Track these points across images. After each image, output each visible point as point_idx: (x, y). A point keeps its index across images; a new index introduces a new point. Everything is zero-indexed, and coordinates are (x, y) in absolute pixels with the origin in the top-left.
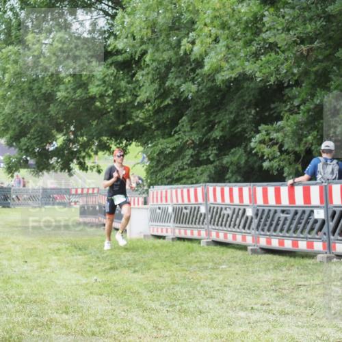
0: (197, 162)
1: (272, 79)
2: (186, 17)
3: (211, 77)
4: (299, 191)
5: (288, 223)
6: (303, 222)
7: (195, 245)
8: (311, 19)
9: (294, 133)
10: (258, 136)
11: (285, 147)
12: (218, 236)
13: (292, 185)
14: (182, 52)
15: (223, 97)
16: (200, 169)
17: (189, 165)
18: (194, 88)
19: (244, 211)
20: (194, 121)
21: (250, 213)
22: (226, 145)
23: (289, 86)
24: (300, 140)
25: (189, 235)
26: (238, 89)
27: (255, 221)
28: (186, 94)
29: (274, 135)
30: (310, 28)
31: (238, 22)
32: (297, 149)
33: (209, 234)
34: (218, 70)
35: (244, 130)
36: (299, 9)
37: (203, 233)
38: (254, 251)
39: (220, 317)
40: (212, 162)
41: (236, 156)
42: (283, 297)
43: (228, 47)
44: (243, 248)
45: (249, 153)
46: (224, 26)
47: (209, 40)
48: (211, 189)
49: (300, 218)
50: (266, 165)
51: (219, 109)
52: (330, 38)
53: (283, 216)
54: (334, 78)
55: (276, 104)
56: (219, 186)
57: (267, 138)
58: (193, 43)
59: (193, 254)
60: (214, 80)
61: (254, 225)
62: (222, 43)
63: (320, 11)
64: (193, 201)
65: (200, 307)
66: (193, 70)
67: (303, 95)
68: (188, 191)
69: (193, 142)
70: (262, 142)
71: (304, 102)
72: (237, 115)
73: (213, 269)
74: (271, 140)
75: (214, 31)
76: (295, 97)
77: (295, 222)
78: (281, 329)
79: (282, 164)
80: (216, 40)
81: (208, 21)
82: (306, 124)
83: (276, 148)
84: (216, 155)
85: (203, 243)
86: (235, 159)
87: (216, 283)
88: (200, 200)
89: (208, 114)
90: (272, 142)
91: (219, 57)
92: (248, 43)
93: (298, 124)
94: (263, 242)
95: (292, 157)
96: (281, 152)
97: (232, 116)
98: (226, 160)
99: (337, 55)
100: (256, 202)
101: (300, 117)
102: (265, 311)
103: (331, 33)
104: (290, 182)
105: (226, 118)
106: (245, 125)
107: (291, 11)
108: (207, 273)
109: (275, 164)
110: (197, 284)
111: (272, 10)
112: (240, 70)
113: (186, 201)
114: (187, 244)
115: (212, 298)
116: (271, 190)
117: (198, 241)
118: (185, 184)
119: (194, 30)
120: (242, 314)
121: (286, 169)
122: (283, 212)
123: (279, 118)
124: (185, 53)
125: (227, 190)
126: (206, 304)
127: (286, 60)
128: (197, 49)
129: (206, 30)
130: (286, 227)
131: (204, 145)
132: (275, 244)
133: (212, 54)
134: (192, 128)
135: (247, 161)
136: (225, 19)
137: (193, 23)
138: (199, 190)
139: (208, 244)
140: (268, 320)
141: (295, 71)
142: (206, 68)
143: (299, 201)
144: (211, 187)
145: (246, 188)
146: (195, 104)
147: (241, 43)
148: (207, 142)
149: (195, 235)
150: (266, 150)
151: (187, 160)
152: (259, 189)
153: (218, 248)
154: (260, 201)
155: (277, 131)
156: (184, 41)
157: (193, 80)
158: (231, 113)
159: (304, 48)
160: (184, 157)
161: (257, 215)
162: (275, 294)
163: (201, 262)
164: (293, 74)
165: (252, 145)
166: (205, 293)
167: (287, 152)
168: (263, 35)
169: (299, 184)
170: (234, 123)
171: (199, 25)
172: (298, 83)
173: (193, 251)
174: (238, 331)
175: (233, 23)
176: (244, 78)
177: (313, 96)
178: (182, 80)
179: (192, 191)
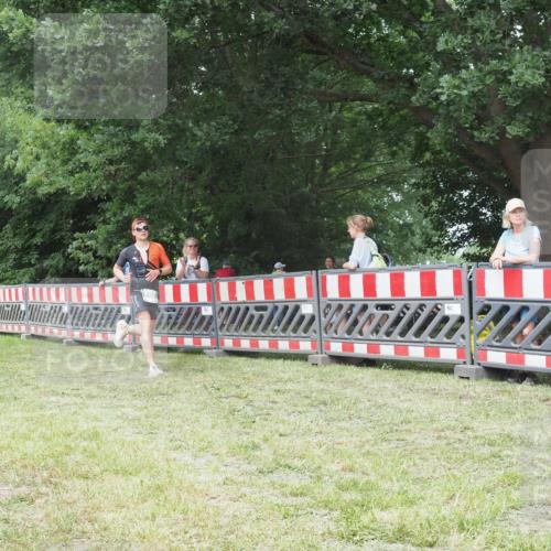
0: (19, 265)
1: (84, 194)
2: (10, 136)
3: (33, 190)
4: (108, 290)
5: (99, 318)
6: (112, 317)
7: (16, 339)
8: (118, 144)
9: (106, 240)
10: (74, 243)
11: (99, 253)
12: (36, 330)
13: (103, 286)
14: (6, 167)
15: (44, 208)
16: (22, 271)
17: (12, 268)
18: (17, 199)
19: (61, 308)
20: (17, 228)
21: (65, 309)
22: (46, 250)
23: (100, 200)
24: (110, 247)
25: (10, 330)
26: (57, 202)
27: (70, 317)
28: (10, 204)
29: (89, 243)
30: (117, 152)
31: (57, 142)
32: (109, 255)
33: (28, 329)
34: (39, 184)
35: (62, 238)
36: (109, 135)
37: (23, 328)
38: (69, 343)
39: (32, 402)
40: (33, 265)
41: (55, 260)
42: (91, 382)
43: (48, 165)
44: (60, 341)
45: (67, 257)
46: (44, 146)
47: (31, 158)
48: (30, 289)
49: (110, 315)
50: (82, 268)
51: (40, 219)
52: (135, 162)
53: (94, 312)
54: (138, 195)
55: (92, 216)
56: (37, 287)
57: (82, 245)
58: (16, 159)
59: (13, 347)
60: (35, 193)
61: (69, 321)
62: (43, 161)
63: (126, 138)
64: (14, 299)
65: (16, 394)
66: (17, 184)
67: (114, 209)
68: (10, 291)
69: (16, 247)
70: (79, 248)
71: (115, 215)
72: (56, 225)
73: (30, 359)
74: (86, 247)
75: (35, 149)
76: (108, 210)
77: (105, 318)
78: (87, 411)
79: (96, 268)
80: (38, 158)
81: (30, 140)
82: (116, 233)
83: (90, 254)
84: (38, 259)
85: (23, 337)
86: (54, 263)
87: (32, 372)
88: (21, 299)
89: (30, 223)
90: (87, 249)
91: (40, 173)
92: (65, 162)
93: (108, 233)
94: (77, 334)
95: (105, 261)
96: (95, 257)
97: (52, 225)
98: (46, 263)
99: (140, 177)
100: (70, 300)
101: (110, 227)
102: (75, 396)
103: (135, 157)
104: (101, 283)
105: (46, 226)
106: (63, 234)
107: (100, 136)
108: (24, 364)
109: (90, 267)
110: (14, 373)
111: (85, 134)
112: (57, 186)
113: (8, 300)
114: (8, 337)
115: (27, 385)
116: (84, 291)
117: (18, 335)
118: (8, 284)
119: (16, 148)
120: (53, 399)
121: (100, 273)
122: (96, 309)
123: (94, 228)
124: (9, 168)
125: (45, 289)
126: (21, 391)
127: (97, 178)
128: (20, 165)
129: (28, 149)
130: (97, 322)
131: (26, 250)
132: (88, 336)
133: (34, 170)
134: (15, 235)
135: (65, 265)
136: (45, 140)
137: (17, 142)
138: (20, 290)
139: (28, 337)
140: (76, 403)
141: (104, 187)
142: (28, 182)
143: (109, 299)
144: (30, 287)
145: (62, 289)
146: (18, 214)
147: (58, 162)
148: (29, 247)
149: (16, 330)
150: (82, 256)
151: (11, 262)
152: (74, 289)
153: (36, 341)
154: (75, 299)
155: (91, 239)
156: (8, 157)
157: (16, 192)
158: (51, 222)
159: (112, 168)
160: (8, 260)
161: (71, 312)
162: (84, 380)
163: (20, 354)
164: (103, 190)
165: (69, 250)
166: (22, 381)
167: (101, 258)
168: (78, 156)
169: (109, 285)
170: (54, 231)
171: (21, 144)
172: (109, 199)
173: (13, 344)
174: (48, 413)
175: (53, 143)
176: (62, 192)
177: (122, 209)
178: (6, 192)
179: (13, 291)
